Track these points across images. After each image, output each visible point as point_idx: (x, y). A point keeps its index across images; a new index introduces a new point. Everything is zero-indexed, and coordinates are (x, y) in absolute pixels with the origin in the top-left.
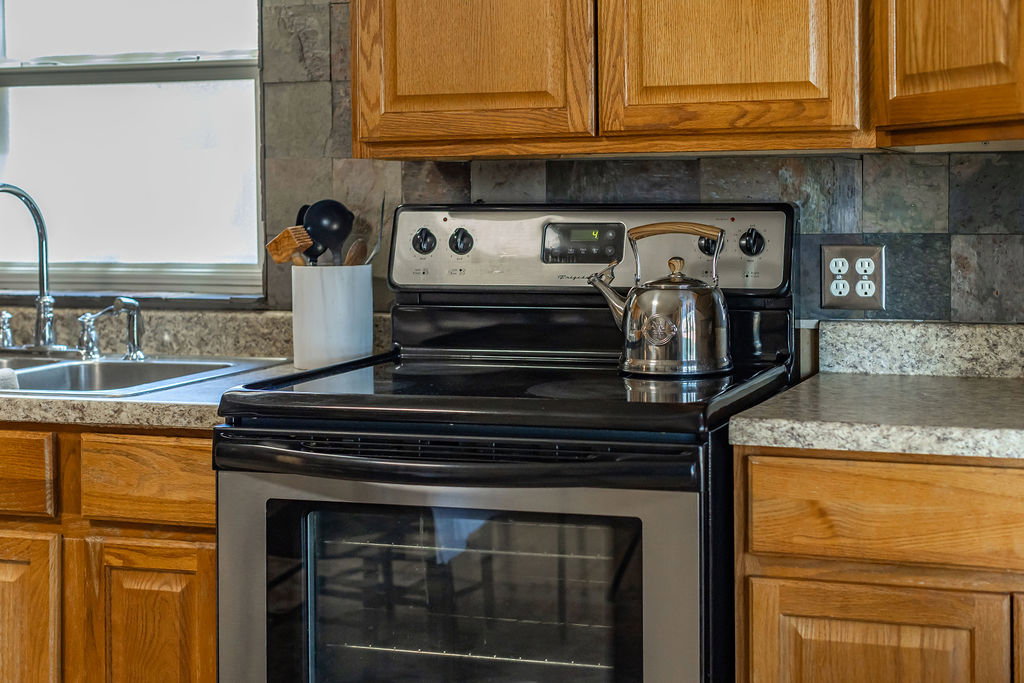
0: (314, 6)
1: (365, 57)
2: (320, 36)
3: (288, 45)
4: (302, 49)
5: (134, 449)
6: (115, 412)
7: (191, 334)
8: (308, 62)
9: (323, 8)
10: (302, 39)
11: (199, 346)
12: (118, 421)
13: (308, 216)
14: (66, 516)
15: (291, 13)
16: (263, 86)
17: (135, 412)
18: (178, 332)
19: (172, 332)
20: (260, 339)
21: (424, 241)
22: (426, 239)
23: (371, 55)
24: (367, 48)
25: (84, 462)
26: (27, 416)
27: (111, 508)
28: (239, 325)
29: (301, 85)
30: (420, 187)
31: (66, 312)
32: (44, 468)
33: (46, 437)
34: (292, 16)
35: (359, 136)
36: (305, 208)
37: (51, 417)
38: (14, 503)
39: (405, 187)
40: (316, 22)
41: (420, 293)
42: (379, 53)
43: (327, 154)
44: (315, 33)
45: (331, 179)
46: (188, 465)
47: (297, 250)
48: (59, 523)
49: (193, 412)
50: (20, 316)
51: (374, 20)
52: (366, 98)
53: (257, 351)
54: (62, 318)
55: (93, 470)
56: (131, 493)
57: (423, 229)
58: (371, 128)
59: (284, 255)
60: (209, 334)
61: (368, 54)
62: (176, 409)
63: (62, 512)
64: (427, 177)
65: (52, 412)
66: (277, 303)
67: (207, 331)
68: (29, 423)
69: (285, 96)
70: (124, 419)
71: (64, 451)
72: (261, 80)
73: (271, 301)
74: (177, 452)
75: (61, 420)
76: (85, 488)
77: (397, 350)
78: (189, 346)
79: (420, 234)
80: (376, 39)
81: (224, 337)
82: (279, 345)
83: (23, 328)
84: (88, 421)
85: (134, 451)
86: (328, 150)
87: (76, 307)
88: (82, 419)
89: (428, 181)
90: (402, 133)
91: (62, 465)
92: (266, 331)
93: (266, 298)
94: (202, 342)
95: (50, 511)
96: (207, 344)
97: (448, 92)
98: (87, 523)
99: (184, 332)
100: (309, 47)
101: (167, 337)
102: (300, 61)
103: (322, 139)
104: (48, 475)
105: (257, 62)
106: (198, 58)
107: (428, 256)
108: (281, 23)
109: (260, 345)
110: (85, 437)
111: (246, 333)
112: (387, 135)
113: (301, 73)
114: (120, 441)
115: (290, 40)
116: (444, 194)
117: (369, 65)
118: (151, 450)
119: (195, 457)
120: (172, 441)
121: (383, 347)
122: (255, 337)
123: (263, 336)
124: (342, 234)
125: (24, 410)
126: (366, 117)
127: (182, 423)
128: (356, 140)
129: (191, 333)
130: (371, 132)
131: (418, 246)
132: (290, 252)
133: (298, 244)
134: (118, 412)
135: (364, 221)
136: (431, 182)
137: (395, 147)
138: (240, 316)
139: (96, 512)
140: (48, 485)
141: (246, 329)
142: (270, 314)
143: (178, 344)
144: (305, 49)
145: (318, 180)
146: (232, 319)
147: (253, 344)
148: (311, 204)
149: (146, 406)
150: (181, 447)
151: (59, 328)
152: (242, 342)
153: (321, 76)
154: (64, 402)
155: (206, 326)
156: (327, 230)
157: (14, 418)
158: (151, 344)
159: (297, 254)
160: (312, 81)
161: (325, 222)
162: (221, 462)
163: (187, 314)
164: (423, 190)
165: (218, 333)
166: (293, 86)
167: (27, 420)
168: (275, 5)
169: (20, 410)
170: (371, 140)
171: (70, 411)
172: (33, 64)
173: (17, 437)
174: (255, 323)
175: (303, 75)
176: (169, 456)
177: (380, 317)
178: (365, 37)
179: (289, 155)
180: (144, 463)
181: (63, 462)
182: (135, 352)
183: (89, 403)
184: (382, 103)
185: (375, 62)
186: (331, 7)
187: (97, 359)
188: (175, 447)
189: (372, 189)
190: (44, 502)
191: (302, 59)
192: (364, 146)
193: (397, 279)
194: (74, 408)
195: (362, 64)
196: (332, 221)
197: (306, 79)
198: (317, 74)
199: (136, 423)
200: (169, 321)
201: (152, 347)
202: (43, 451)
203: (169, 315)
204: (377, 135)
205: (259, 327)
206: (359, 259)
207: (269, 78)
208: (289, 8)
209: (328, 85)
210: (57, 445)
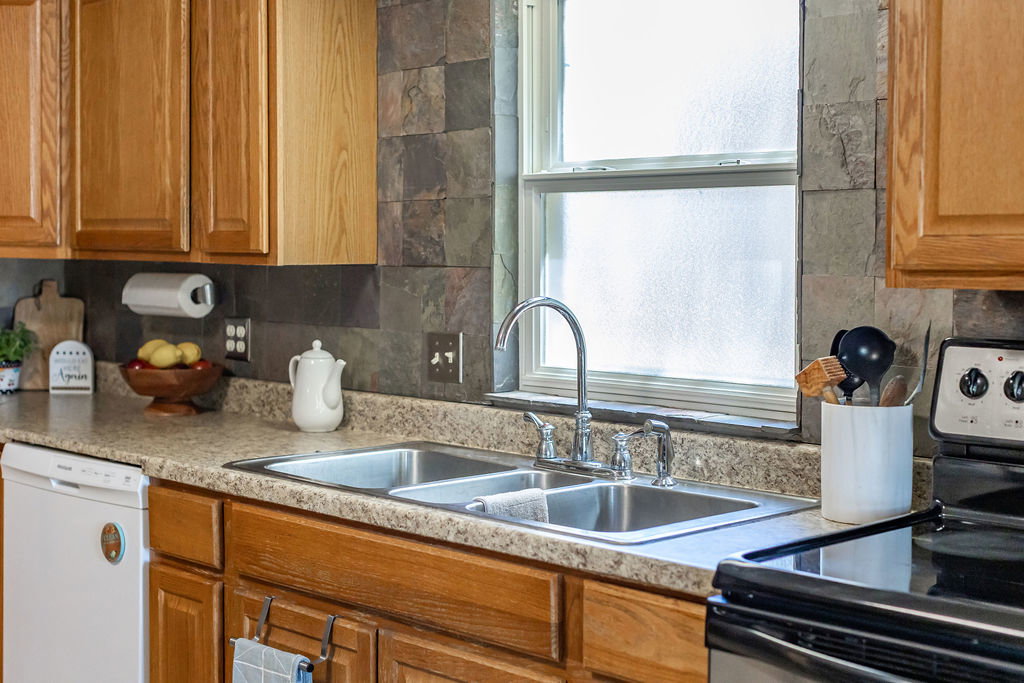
0: (858, 103)
1: (902, 169)
2: (865, 138)
3: (829, 148)
4: (844, 154)
5: (632, 605)
6: (616, 563)
7: (721, 462)
8: (851, 167)
9: (869, 105)
10: (845, 141)
11: (729, 475)
12: (618, 572)
13: (845, 343)
14: (571, 663)
15: (833, 112)
16: (802, 194)
17: (634, 566)
18: (710, 458)
19: (704, 457)
20: (792, 474)
21: (974, 384)
22: (976, 380)
23: (909, 167)
24: (905, 157)
25: (586, 611)
26: (535, 555)
27: (610, 664)
28: (770, 457)
29: (843, 194)
30: (974, 316)
31: (605, 426)
32: (549, 610)
33: (552, 578)
34: (835, 115)
35: (893, 263)
36: (843, 332)
37: (557, 559)
38: (524, 641)
39: (956, 314)
40: (860, 122)
41: (968, 445)
42: (920, 165)
43: (869, 274)
44: (859, 133)
45: (872, 301)
46: (685, 632)
47: (829, 383)
48: (564, 668)
49: (691, 575)
50: (565, 426)
51: (913, 125)
52: (902, 218)
53: (788, 487)
54: (601, 432)
55: (594, 621)
56: (628, 652)
57: (972, 370)
58: (907, 253)
59: (814, 388)
60: (740, 463)
61: (906, 166)
62: (673, 569)
63: (567, 657)
64: (984, 303)
65: (557, 554)
66: (811, 436)
67: (737, 460)
68: (536, 561)
69: (825, 206)
70: (624, 572)
71: (570, 594)
72: (800, 185)
73: (805, 434)
74: (674, 615)
75: (565, 563)
76: (586, 638)
77: (938, 509)
78: (720, 475)
79: (969, 375)
80: (915, 148)
81: (754, 468)
82: (811, 483)
83: (567, 438)
84: (589, 568)
85: (632, 607)
86: (870, 268)
87: (615, 422)
88: (584, 565)
89: (984, 308)
90: (945, 261)
91: (567, 611)
92: (798, 466)
93: (800, 429)
94: (733, 472)
95: (555, 656)
96: (737, 474)
97: (1000, 212)
98: (589, 674)
99: (716, 458)
100: (852, 149)
101: (698, 463)
102: (843, 165)
103: (864, 255)
104: (554, 618)
105: (795, 167)
106: (738, 162)
107: (978, 402)
108: (822, 122)
109: (791, 480)
110: (588, 585)
111: (777, 466)
112: (925, 265)
113: (843, 181)
114: (619, 594)
115: (832, 142)
116: (1002, 325)
117: (906, 178)
118: (649, 610)
119: (692, 625)
120: (669, 603)
121: (925, 499)
122: (786, 472)
123: (795, 472)
124: (882, 366)
125: (533, 547)
126: (902, 241)
127: (679, 586)
128: (890, 266)
129: (721, 460)
130: (907, 258)
131: (965, 390)
132: (820, 386)
133: (828, 377)
134: (618, 563)
135: (908, 351)
136: (989, 309)
137: (935, 276)
138: (772, 447)
139: (597, 666)
140: (553, 629)
141: (778, 462)
142: (803, 448)
143: (709, 471)
144: (848, 153)
145: (859, 301)
146: (763, 450)
147: (785, 480)
148: (849, 329)
149: (645, 561)
150: (678, 612)
151: (598, 442)
152: (773, 476)
153: (864, 183)
154: (569, 544)
155: (736, 455)
156: (865, 360)
157: (524, 555)
158: (683, 467)
159: (828, 388)
160: (855, 188)
161: (864, 351)
162: (713, 639)
163: (719, 440)
164: (978, 319)
165: (749, 463)
166: (833, 195)
167: (535, 558)
168: (816, 103)
169: (530, 547)
170: (907, 268)
171: (574, 556)
172: (584, 169)
173: (526, 574)
174: (787, 457)
175: (845, 182)
176: (666, 619)
177: (924, 464)
178: (903, 145)
179: (827, 272)
180: (642, 622)
181: (568, 606)
182: (664, 477)
183: (592, 548)
184: (921, 224)
185: (914, 176)
186: (877, 104)
187: (628, 481)
188: (672, 610)
189: (919, 314)
190: (550, 645)
191: (844, 164)
192: (899, 274)
193: (941, 426)
194: (578, 552)
195: (898, 176)
196: (871, 350)
197: (847, 186)
198: (861, 180)
199: (635, 578)
200: (701, 446)
201: (684, 471)
202: (549, 593)
203: (702, 439)
204: (913, 263)
205: (790, 461)
206: (896, 400)
207: (809, 186)
208: (832, 106)
209: (872, 193)
210: (563, 587)
